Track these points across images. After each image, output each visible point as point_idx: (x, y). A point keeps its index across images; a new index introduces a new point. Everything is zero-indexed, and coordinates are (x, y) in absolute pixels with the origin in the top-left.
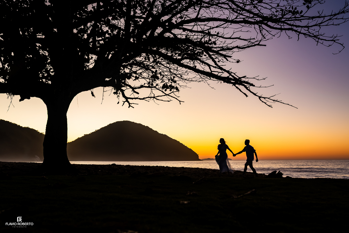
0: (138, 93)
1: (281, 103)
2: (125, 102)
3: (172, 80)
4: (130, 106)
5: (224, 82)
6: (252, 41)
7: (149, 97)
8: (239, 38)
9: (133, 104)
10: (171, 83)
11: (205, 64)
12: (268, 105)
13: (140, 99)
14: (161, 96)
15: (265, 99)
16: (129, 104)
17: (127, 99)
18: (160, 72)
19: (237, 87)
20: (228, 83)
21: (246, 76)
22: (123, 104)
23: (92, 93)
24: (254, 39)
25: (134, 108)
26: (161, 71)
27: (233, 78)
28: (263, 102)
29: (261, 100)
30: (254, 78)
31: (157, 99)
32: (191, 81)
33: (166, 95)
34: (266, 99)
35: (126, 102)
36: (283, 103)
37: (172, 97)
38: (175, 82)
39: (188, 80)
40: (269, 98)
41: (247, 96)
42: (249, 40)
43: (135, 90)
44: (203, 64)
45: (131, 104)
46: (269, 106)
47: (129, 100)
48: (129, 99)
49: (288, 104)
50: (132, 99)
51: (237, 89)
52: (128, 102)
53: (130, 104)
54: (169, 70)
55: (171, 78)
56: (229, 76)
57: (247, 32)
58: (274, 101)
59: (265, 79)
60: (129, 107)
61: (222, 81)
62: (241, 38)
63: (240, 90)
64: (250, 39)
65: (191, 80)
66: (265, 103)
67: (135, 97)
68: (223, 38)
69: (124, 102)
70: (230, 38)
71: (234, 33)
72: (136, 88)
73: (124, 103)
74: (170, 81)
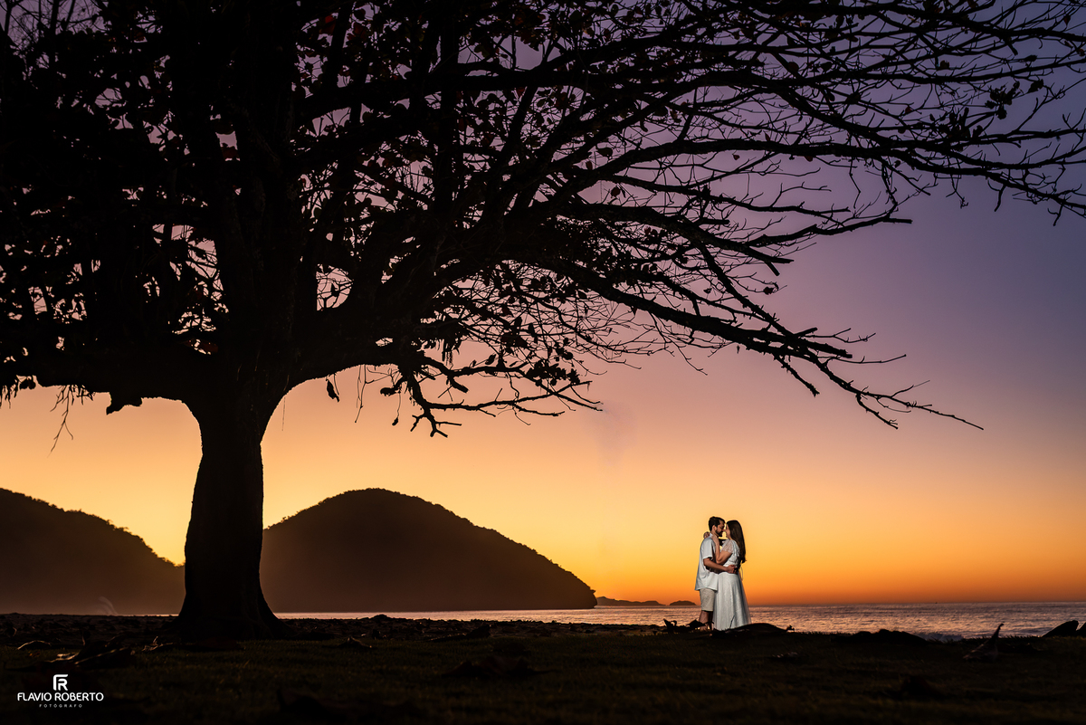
0: (464, 390)
1: (931, 411)
2: (421, 417)
3: (561, 352)
4: (435, 430)
5: (748, 349)
6: (837, 216)
7: (495, 403)
8: (798, 209)
9: (446, 423)
10: (557, 359)
11: (681, 294)
12: (885, 421)
13: (468, 408)
14: (533, 399)
15: (877, 399)
16: (434, 423)
17: (427, 406)
18: (531, 325)
19: (785, 365)
20: (760, 352)
21: (816, 329)
22: (415, 425)
23: (330, 388)
24: (846, 210)
25: (446, 436)
26: (532, 320)
27: (780, 333)
28: (868, 409)
29: (861, 404)
30: (834, 336)
31: (521, 409)
32: (622, 351)
33: (552, 393)
34: (881, 400)
35: (425, 419)
36: (937, 413)
37: (569, 400)
38: (569, 356)
39: (614, 350)
40: (891, 398)
41: (815, 392)
42: (829, 215)
43: (456, 379)
44: (677, 294)
45: (440, 423)
46: (889, 423)
47: (433, 412)
48: (433, 408)
49: (953, 416)
50: (444, 407)
51: (785, 369)
52: (431, 418)
53: (437, 425)
54: (560, 318)
55: (557, 344)
56: (769, 327)
57: (820, 189)
58: (908, 405)
59: (865, 340)
60: (432, 435)
61: (741, 345)
62: (804, 207)
63: (794, 373)
64: (832, 211)
65: (621, 348)
66: (876, 414)
67: (454, 403)
68: (749, 207)
69: (418, 419)
70: (771, 209)
71: (781, 192)
72: (459, 373)
73: (417, 421)
74: (554, 353)
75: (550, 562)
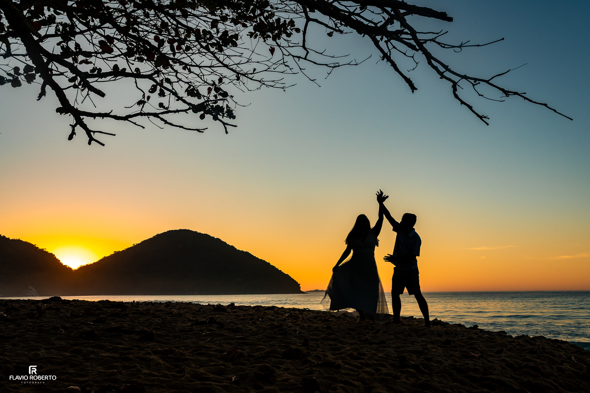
2: (75, 126)
4: (91, 139)
9: (100, 131)
12: (477, 115)
13: (117, 118)
16: (88, 132)
17: (78, 115)
22: (72, 133)
25: (103, 145)
28: (462, 103)
29: (456, 96)
31: (163, 121)
35: (80, 128)
41: (413, 88)
45: (94, 132)
47: (86, 120)
48: (84, 116)
49: (545, 105)
50: (95, 116)
52: (84, 127)
53: (92, 134)
60: (90, 143)
66: (470, 107)
74: (213, 92)
75: (277, 270)
